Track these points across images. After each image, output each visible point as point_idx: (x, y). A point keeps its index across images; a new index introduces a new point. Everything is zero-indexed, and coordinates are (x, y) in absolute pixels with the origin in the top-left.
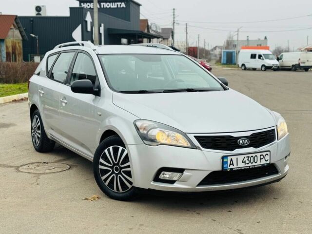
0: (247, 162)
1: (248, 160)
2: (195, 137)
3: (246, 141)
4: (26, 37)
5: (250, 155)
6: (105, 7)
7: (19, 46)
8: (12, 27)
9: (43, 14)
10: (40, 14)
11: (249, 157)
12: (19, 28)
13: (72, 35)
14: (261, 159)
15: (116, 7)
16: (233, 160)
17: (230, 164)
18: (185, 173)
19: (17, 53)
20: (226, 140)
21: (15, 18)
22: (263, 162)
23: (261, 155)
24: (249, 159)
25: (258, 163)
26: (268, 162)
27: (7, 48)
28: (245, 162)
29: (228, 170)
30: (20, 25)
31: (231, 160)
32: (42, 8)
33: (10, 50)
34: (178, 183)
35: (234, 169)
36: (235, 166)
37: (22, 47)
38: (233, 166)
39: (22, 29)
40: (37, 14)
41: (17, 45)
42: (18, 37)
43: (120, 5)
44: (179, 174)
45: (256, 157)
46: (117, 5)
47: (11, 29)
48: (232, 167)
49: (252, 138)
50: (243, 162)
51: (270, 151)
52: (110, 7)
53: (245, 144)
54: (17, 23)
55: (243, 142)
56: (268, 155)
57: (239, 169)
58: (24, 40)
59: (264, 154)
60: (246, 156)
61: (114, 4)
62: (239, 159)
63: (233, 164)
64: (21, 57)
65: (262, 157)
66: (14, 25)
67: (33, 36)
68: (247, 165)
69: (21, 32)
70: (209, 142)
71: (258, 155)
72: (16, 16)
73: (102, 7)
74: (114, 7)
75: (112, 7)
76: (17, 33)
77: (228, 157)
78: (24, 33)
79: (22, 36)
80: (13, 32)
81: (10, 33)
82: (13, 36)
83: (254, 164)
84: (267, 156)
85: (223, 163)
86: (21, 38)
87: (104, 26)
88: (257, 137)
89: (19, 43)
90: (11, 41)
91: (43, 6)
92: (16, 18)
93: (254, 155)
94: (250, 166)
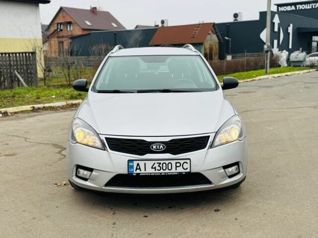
0: (158, 168)
1: (159, 166)
2: (106, 138)
3: (161, 146)
4: (222, 40)
5: (162, 162)
6: (300, 8)
7: (216, 48)
8: (210, 32)
9: (239, 19)
10: (237, 20)
11: (160, 163)
12: (216, 33)
13: (259, 36)
14: (176, 167)
15: (311, 7)
16: (140, 164)
17: (137, 169)
18: (94, 173)
19: (213, 54)
20: (138, 144)
21: (212, 25)
22: (180, 170)
23: (176, 163)
24: (161, 165)
25: (173, 170)
26: (188, 170)
27: (205, 49)
28: (155, 168)
29: (135, 175)
30: (217, 30)
31: (138, 164)
32: (239, 15)
33: (208, 51)
34: (89, 182)
35: (141, 174)
36: (143, 171)
37: (218, 48)
38: (141, 170)
39: (219, 34)
40: (235, 20)
41: (214, 47)
42: (215, 40)
43: (315, 6)
44: (89, 173)
45: (170, 165)
46: (312, 6)
47: (209, 34)
48: (138, 171)
49: (170, 144)
50: (152, 168)
51: (189, 159)
52: (305, 9)
53: (159, 149)
54: (215, 29)
55: (157, 147)
56: (187, 163)
57: (147, 174)
58: (220, 43)
59: (182, 162)
60: (156, 162)
61: (309, 5)
62: (148, 165)
63: (140, 169)
64: (217, 57)
65: (178, 165)
66: (212, 31)
67: (227, 38)
68: (157, 171)
69: (218, 36)
70: (117, 144)
71: (173, 162)
72: (214, 23)
73: (298, 9)
74: (309, 8)
75: (307, 8)
76: (214, 37)
77: (134, 162)
78: (220, 37)
79: (219, 39)
80: (211, 36)
81: (208, 37)
82: (211, 40)
83: (167, 171)
84: (185, 164)
85: (129, 167)
86: (217, 41)
87: (293, 26)
88: (178, 143)
89: (215, 45)
90: (208, 44)
91: (240, 13)
92: (214, 25)
93: (167, 162)
94: (161, 173)
